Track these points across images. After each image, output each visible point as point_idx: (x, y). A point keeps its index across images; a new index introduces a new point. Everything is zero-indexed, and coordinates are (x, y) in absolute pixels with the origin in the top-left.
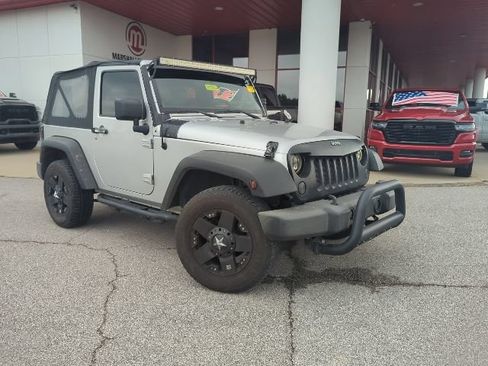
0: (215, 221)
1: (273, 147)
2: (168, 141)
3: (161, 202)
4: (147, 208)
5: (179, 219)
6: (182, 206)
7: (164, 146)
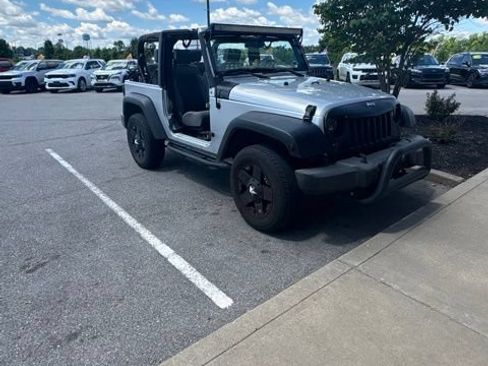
0: (250, 172)
1: (312, 110)
2: (222, 101)
3: (216, 152)
4: (206, 157)
5: (232, 167)
6: (234, 157)
7: (218, 106)
